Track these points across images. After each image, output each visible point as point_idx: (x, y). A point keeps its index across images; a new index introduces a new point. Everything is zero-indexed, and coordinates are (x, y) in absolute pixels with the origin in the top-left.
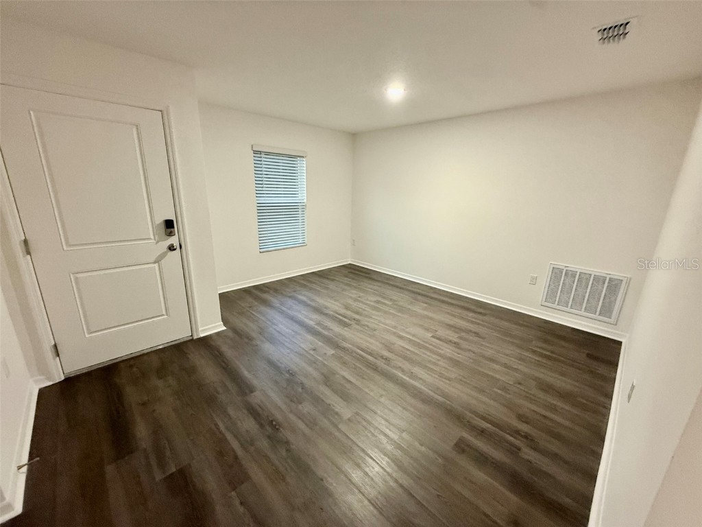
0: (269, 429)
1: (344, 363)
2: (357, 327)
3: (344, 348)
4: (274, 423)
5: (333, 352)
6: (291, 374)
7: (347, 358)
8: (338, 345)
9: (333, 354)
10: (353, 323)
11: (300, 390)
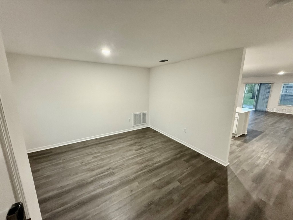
0: (190, 214)
4: (186, 211)
6: (151, 203)
11: (164, 199)
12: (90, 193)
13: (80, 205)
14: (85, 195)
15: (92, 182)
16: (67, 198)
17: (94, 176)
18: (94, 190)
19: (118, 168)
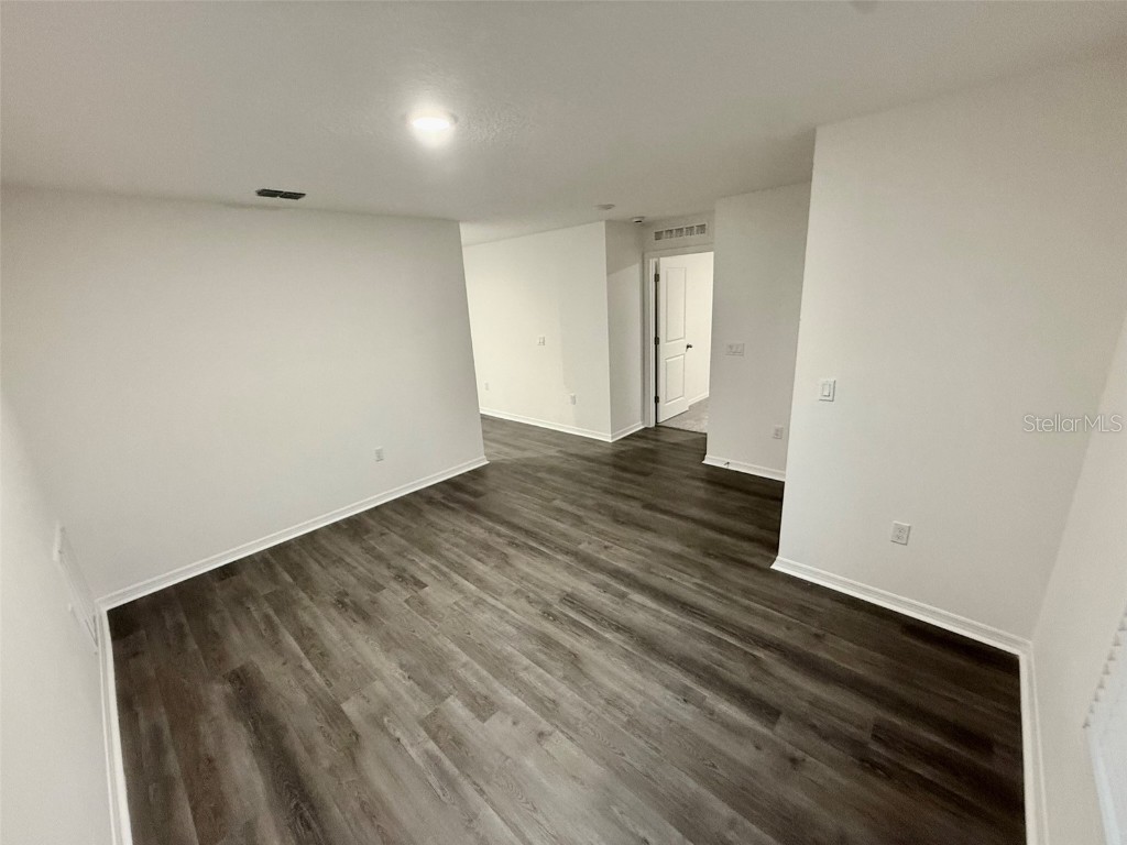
1: (564, 535)
2: (548, 597)
3: (567, 553)
5: (581, 547)
7: (561, 541)
8: (577, 558)
9: (580, 544)
10: (558, 608)
12: (654, 610)
13: (692, 607)
14: (667, 616)
15: (620, 628)
16: (700, 649)
17: (598, 637)
18: (643, 607)
19: (539, 596)
